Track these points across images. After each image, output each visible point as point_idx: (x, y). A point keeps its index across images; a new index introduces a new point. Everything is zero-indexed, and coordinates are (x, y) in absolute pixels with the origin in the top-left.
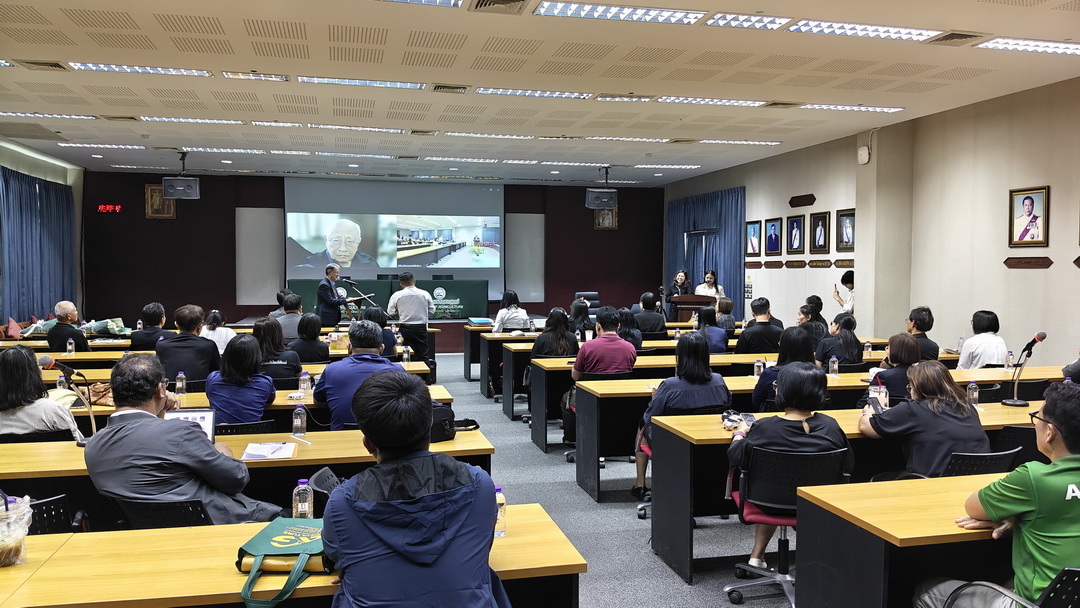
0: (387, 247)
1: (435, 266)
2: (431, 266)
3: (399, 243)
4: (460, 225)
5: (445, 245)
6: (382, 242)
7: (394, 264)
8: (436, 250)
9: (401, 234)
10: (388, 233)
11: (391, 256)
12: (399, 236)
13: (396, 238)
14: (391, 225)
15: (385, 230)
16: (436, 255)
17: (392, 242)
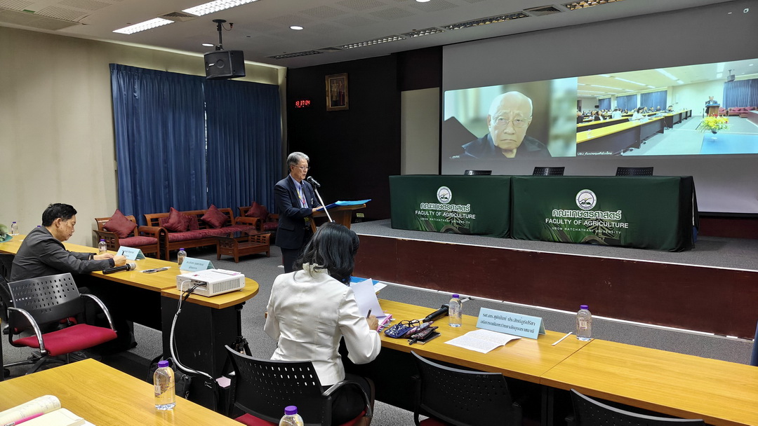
0: (563, 127)
1: (635, 152)
2: (628, 154)
3: (580, 120)
4: (681, 82)
5: (654, 119)
6: (556, 119)
7: (572, 152)
8: (638, 128)
9: (583, 105)
10: (565, 106)
11: (568, 139)
12: (579, 109)
13: (575, 112)
14: (569, 93)
15: (560, 101)
16: (637, 135)
17: (569, 119)
